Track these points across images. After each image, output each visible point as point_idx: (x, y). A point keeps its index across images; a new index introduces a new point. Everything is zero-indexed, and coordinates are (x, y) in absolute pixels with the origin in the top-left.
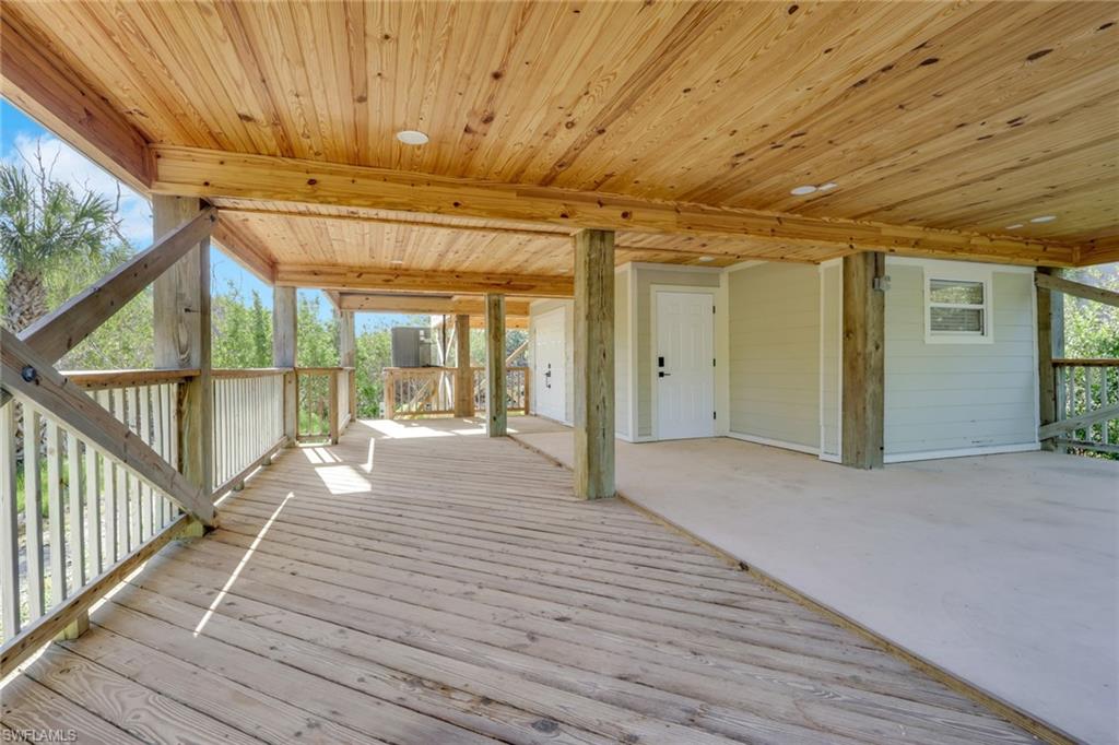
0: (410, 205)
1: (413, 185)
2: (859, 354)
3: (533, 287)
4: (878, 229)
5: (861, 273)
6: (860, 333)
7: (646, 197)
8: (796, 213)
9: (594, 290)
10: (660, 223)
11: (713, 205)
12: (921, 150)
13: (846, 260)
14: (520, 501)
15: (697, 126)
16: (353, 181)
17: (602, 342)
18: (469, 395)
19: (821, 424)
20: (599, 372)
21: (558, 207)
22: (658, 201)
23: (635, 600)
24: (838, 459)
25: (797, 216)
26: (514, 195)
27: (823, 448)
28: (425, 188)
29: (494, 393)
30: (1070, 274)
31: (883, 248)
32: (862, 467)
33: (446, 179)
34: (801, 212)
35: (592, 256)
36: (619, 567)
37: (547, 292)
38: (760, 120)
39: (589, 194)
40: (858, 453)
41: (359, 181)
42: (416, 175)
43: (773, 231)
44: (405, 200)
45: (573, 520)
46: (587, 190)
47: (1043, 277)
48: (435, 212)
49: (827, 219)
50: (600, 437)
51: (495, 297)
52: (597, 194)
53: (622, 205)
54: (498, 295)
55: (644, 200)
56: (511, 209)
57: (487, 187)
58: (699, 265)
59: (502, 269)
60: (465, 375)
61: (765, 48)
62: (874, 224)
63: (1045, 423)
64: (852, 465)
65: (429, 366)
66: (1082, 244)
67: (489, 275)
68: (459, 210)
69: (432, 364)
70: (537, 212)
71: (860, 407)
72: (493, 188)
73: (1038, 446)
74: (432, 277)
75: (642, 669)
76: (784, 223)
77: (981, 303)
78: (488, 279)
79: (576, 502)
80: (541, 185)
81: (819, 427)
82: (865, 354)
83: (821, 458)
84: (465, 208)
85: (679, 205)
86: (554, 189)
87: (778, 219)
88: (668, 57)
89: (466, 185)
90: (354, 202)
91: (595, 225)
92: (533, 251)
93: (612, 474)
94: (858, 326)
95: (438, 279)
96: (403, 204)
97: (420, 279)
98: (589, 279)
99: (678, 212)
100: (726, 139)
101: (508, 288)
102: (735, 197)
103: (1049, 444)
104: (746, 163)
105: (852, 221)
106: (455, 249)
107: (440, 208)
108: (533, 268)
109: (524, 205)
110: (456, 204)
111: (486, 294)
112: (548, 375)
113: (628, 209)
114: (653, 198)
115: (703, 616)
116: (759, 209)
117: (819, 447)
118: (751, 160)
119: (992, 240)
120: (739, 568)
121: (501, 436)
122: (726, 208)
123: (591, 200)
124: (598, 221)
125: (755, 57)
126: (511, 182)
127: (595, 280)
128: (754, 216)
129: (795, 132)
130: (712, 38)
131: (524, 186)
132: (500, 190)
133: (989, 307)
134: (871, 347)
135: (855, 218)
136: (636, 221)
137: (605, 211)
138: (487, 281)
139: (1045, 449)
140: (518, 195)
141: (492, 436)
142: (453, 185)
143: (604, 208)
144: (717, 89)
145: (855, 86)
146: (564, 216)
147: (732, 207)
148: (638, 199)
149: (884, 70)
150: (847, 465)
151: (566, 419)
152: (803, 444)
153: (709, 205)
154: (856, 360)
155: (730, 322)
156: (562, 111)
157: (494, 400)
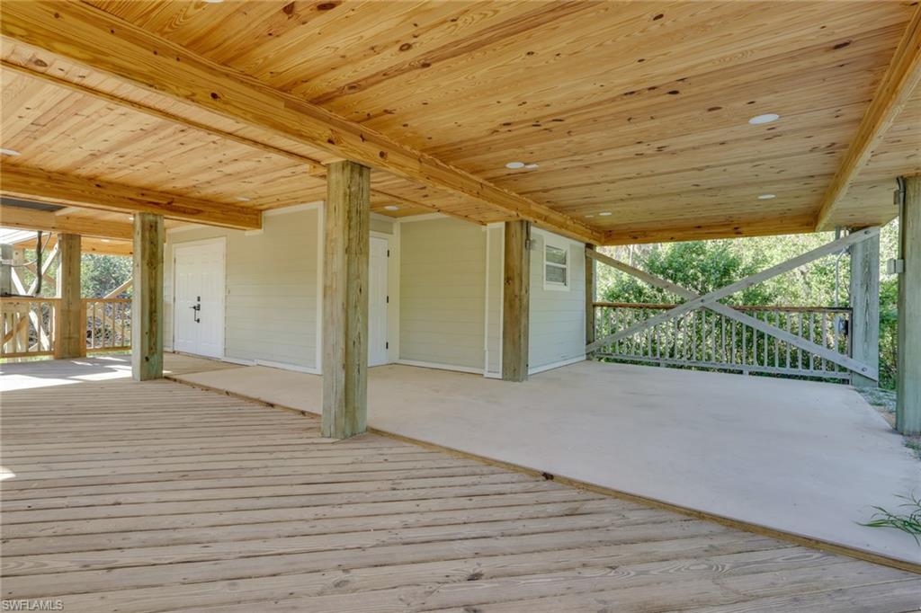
0: (152, 78)
1: (155, 53)
2: (516, 296)
3: (199, 212)
4: (529, 205)
5: (519, 235)
6: (517, 281)
7: (399, 142)
8: (491, 182)
9: (353, 223)
10: (408, 169)
11: (444, 162)
12: (605, 153)
13: (507, 224)
14: (271, 453)
15: (506, 88)
16: (57, 16)
17: (358, 277)
18: (79, 332)
19: (486, 348)
20: (356, 307)
21: (324, 131)
22: (407, 148)
23: (510, 532)
24: (500, 376)
25: (492, 185)
26: (282, 105)
27: (487, 369)
28: (173, 62)
29: (147, 330)
30: (599, 249)
31: (531, 219)
32: (518, 381)
33: (203, 60)
34: (495, 182)
35: (352, 189)
36: (453, 503)
37: (216, 219)
38: (548, 100)
39: (354, 124)
40: (515, 370)
41: (66, 17)
42: (164, 41)
43: (478, 193)
44: (145, 70)
45: (353, 463)
46: (352, 120)
47: (589, 250)
48: (187, 97)
49: (506, 191)
50: (356, 373)
51: (151, 218)
52: (362, 127)
53: (381, 145)
54: (154, 215)
55: (397, 144)
56: (277, 119)
57: (253, 86)
58: (379, 213)
59: (169, 187)
60: (73, 308)
61: (614, 41)
62: (529, 201)
63: (588, 343)
64: (510, 379)
65: (10, 295)
66: (606, 232)
67: (144, 191)
68: (217, 103)
69: (13, 293)
70: (305, 130)
71: (517, 335)
72: (260, 89)
73: (585, 357)
74: (58, 181)
75: (600, 602)
76: (485, 189)
77: (565, 264)
78: (143, 195)
79: (333, 443)
80: (311, 102)
81: (485, 351)
82: (520, 296)
83: (485, 376)
84: (226, 103)
85: (422, 156)
86: (323, 110)
87: (481, 184)
88: (551, 15)
89: (227, 75)
90: (57, 45)
91: (358, 158)
92: (228, 172)
93: (364, 409)
94: (516, 274)
95: (66, 185)
96: (141, 74)
97: (39, 181)
98: (349, 212)
99: (421, 162)
100: (514, 107)
101: (168, 209)
102: (467, 159)
103: (591, 356)
104: (505, 132)
105: (518, 196)
106: (123, 151)
107: (194, 94)
108: (208, 191)
109: (291, 119)
110: (214, 96)
111: (137, 212)
112: (197, 308)
113: (385, 150)
114: (404, 144)
115: (573, 530)
116: (471, 173)
117: (484, 368)
118: (510, 131)
119: (574, 223)
120: (544, 478)
121: (155, 378)
122: (452, 167)
123: (353, 131)
124: (361, 155)
125: (601, 45)
126: (281, 89)
127: (354, 214)
128: (468, 178)
129: (558, 118)
130: (594, 14)
131: (292, 97)
132: (269, 94)
133: (568, 266)
134: (524, 291)
135: (521, 194)
136: (390, 163)
137: (365, 145)
138: (140, 198)
139: (588, 359)
140: (285, 106)
141: (144, 379)
142: (210, 70)
143: (365, 142)
144: (552, 61)
145: (626, 94)
146: (330, 141)
147: (456, 167)
148: (393, 142)
149: (650, 89)
150: (506, 380)
151: (225, 356)
152: (467, 366)
153: (442, 162)
154: (514, 300)
155: (401, 265)
156: (414, 29)
157: (147, 337)
